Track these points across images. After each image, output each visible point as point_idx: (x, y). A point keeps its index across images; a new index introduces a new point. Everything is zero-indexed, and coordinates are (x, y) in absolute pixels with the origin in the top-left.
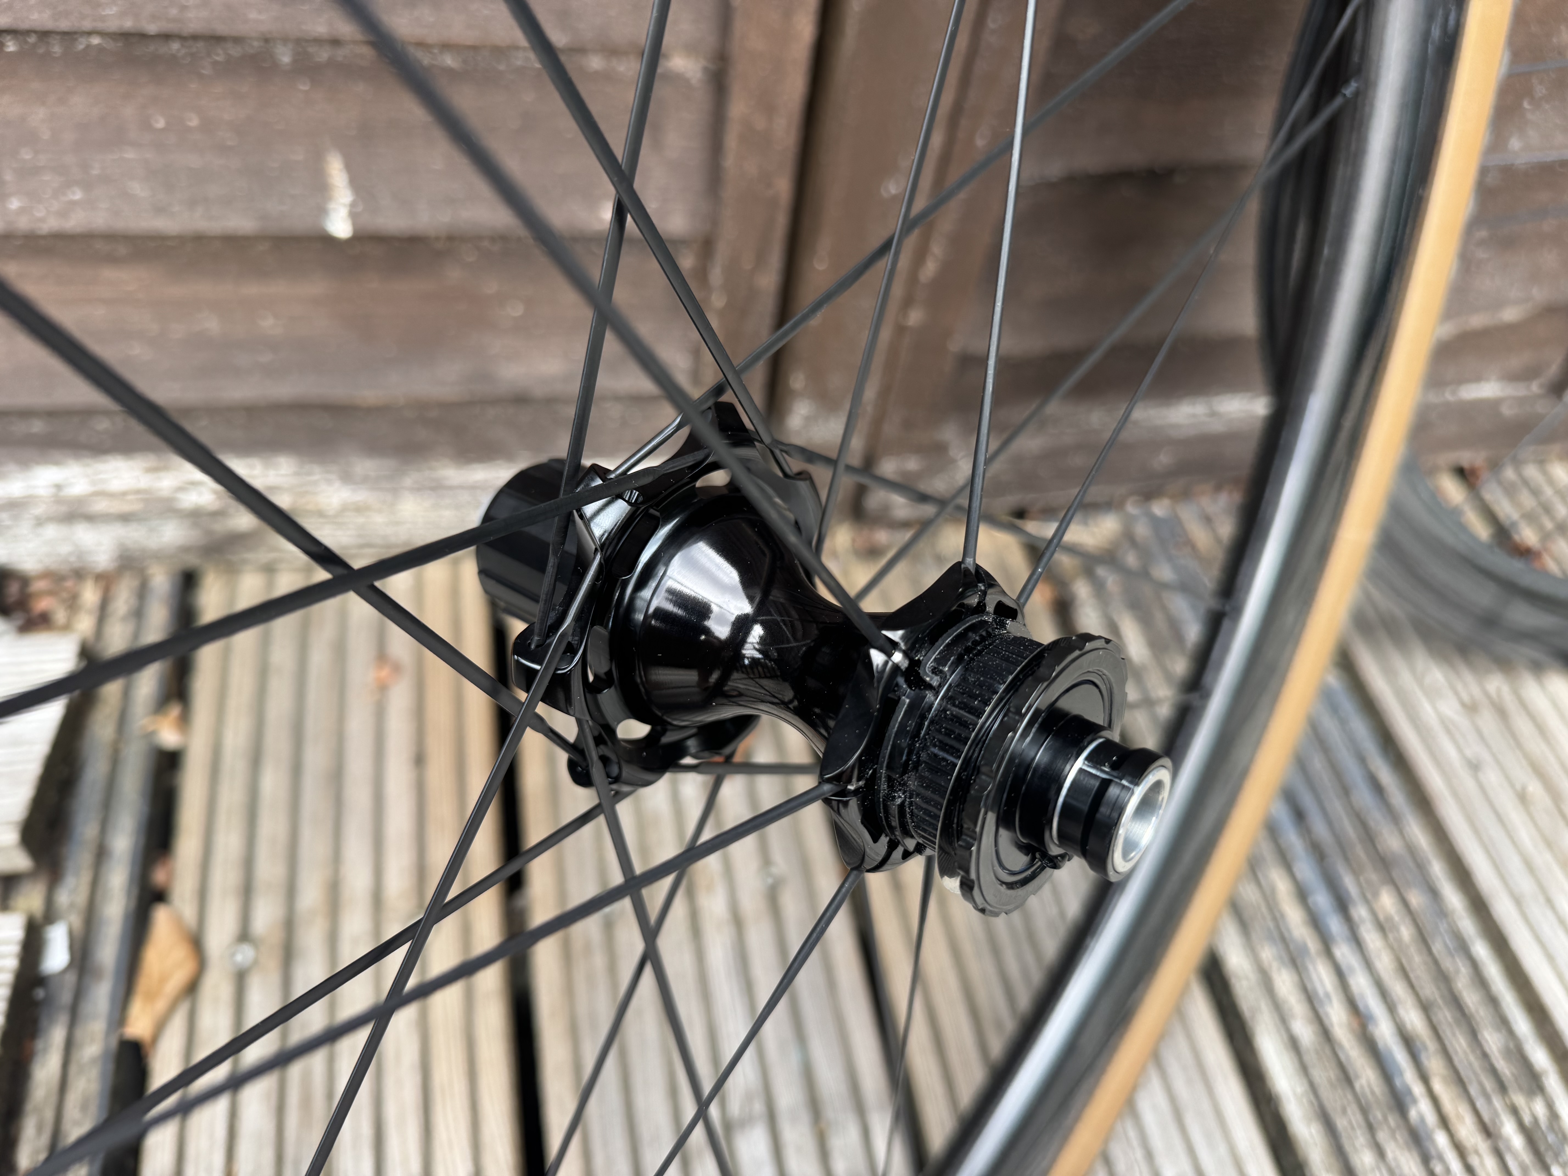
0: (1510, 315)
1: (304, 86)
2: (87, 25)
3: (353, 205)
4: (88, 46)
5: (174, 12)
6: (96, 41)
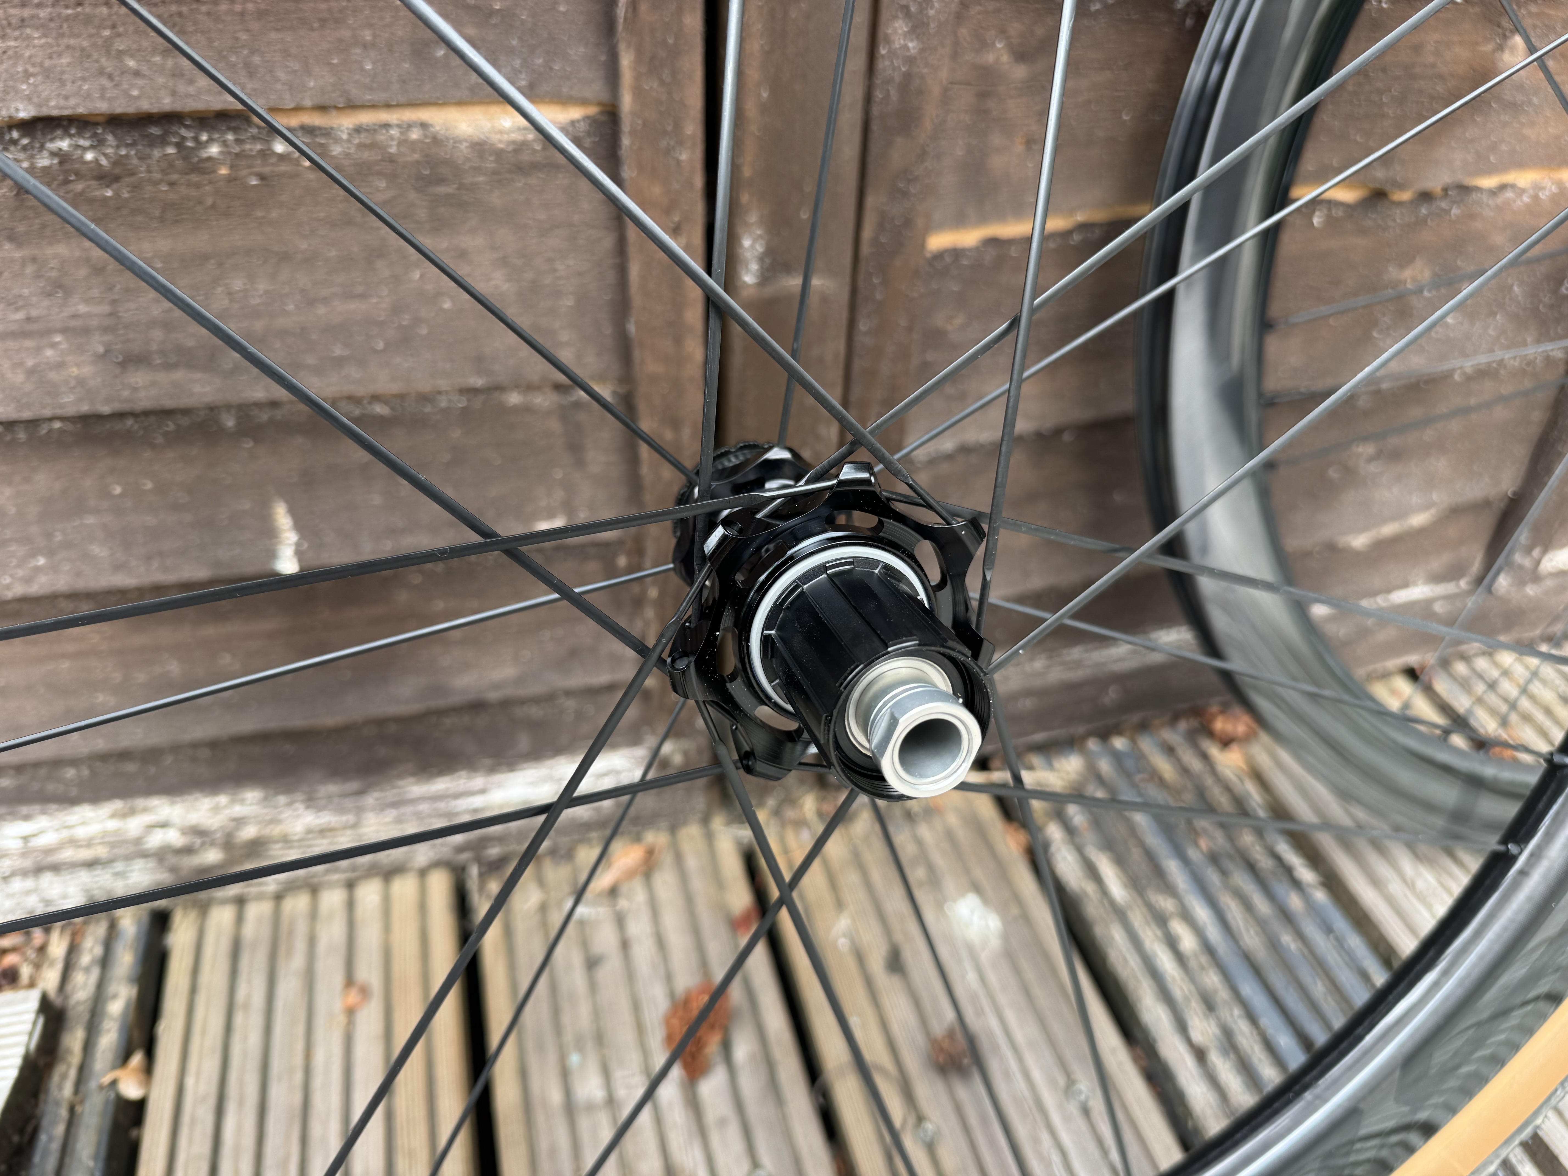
0: (1418, 520)
1: (249, 444)
2: (48, 412)
3: (298, 545)
4: (50, 431)
5: (126, 393)
6: (57, 425)
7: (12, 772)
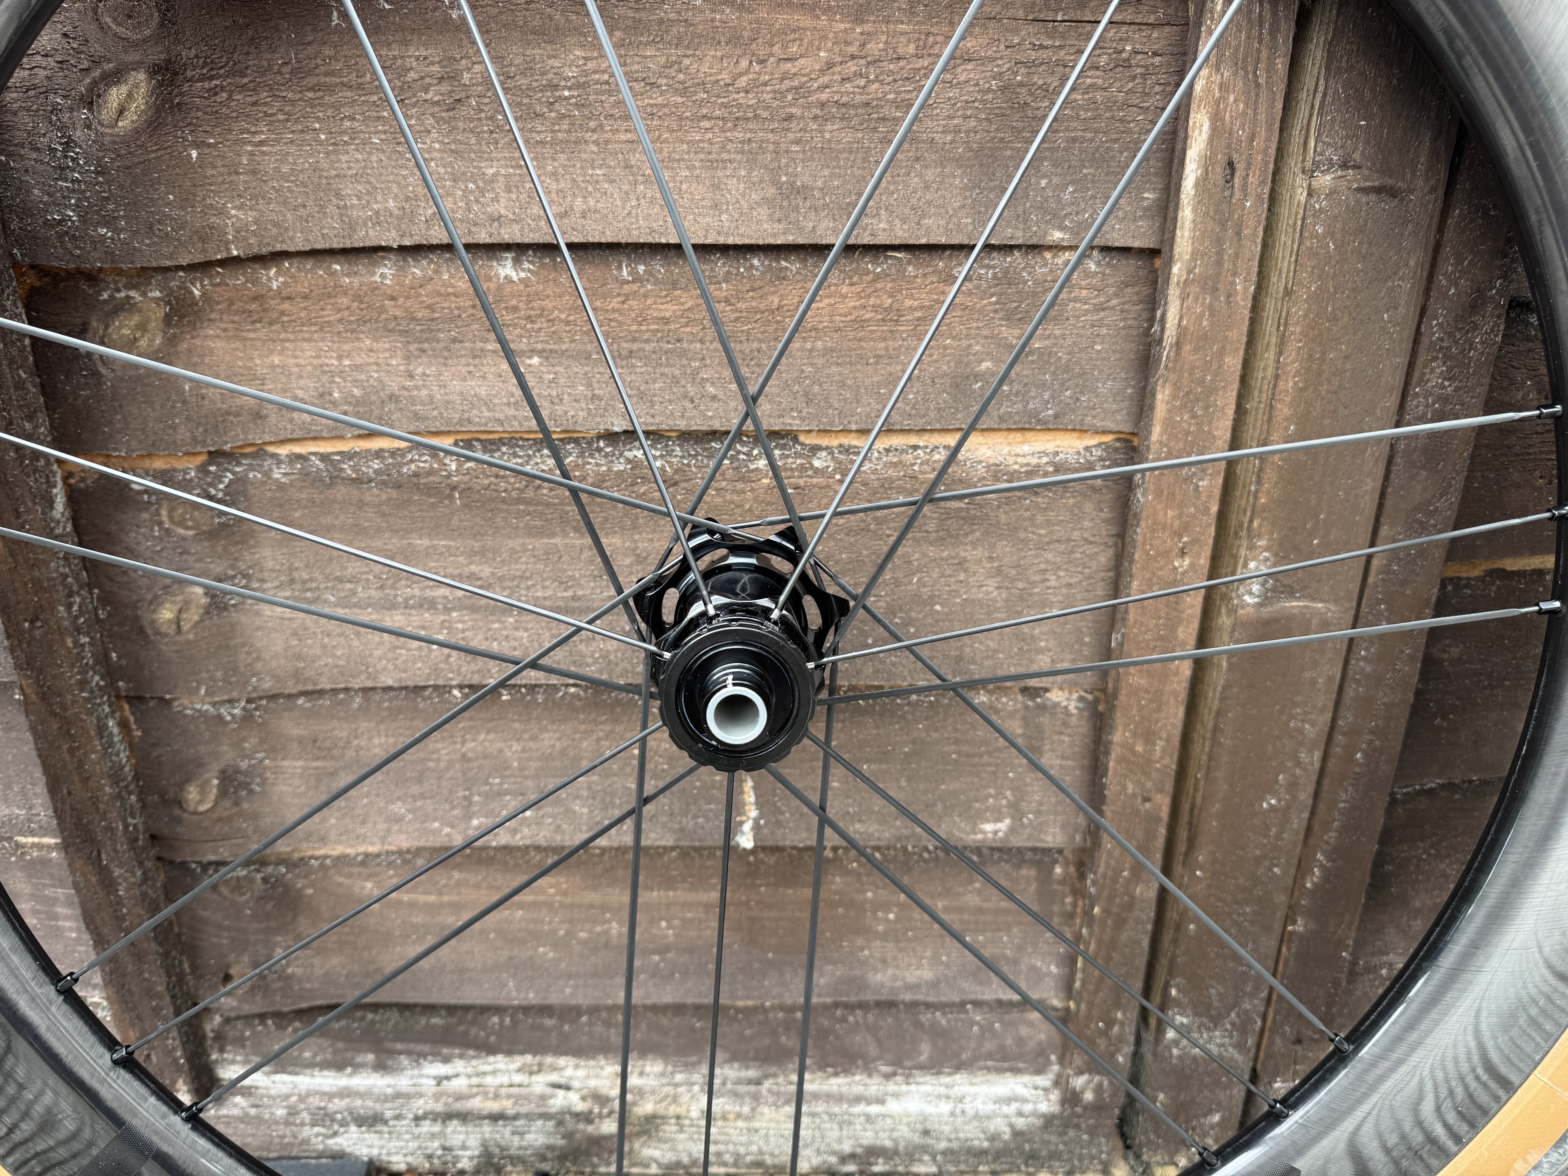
3: (756, 820)
7: (443, 1012)
